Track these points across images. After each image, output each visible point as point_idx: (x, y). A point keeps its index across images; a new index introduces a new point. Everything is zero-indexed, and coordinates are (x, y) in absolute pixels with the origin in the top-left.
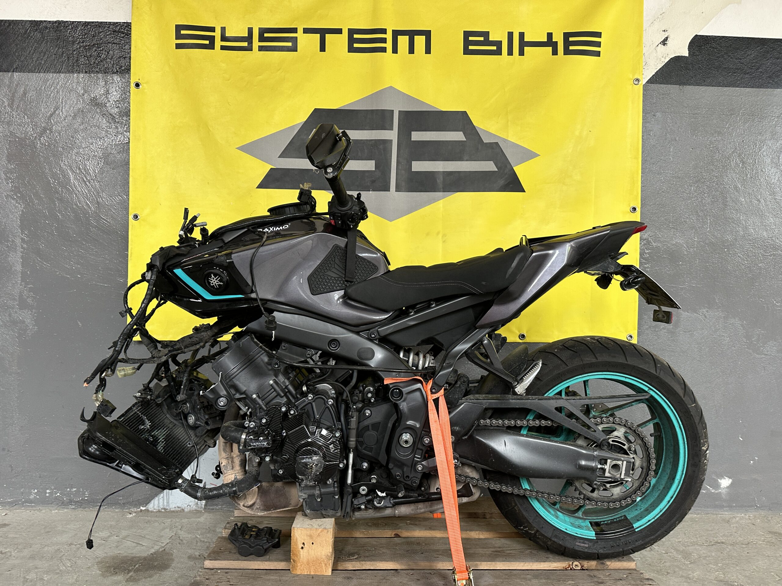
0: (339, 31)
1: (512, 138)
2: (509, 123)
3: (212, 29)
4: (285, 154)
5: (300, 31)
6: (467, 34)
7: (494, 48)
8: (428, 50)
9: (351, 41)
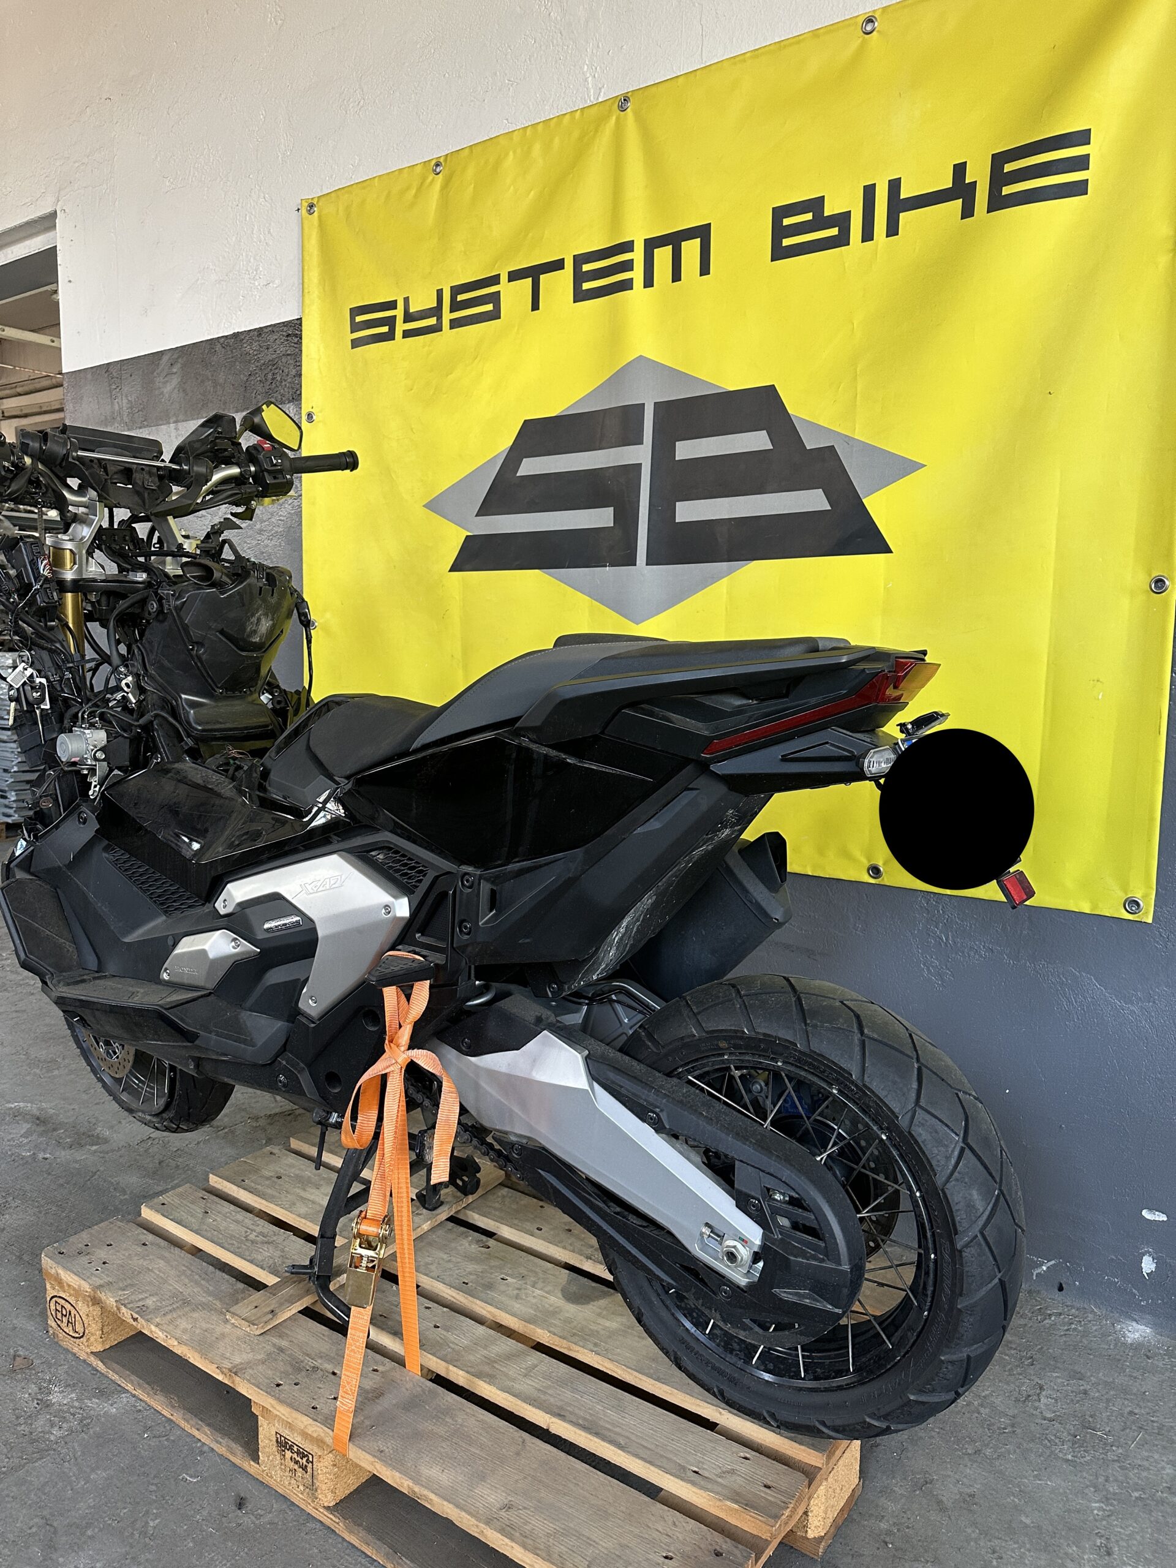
0: (558, 265)
1: (860, 434)
2: (858, 398)
3: (392, 305)
4: (486, 509)
5: (504, 278)
6: (780, 213)
7: (834, 231)
8: (705, 269)
9: (579, 277)
